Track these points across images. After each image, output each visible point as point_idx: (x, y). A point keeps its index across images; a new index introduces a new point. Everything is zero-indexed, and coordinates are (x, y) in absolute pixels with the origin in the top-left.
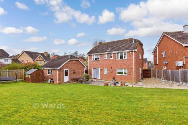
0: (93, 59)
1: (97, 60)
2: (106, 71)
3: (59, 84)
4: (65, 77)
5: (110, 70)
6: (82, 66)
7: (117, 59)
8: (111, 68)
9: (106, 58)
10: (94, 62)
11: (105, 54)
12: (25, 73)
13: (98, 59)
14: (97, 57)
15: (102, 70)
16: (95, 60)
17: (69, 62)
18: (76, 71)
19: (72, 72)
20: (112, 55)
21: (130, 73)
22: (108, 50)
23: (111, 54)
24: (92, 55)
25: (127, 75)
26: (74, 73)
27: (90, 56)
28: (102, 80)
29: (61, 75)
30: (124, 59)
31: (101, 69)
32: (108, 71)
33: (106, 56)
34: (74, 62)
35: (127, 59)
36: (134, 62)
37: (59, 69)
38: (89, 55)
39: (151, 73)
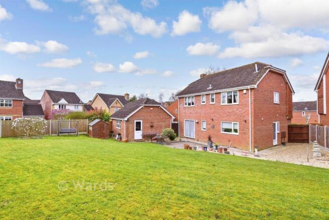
0: (186, 104)
1: (191, 106)
2: (204, 125)
3: (127, 141)
4: (135, 132)
5: (210, 124)
6: (167, 117)
7: (222, 104)
8: (213, 120)
9: (204, 102)
10: (187, 109)
11: (203, 95)
12: (89, 123)
13: (193, 104)
14: (190, 101)
15: (198, 123)
16: (187, 106)
17: (143, 110)
18: (155, 124)
19: (148, 125)
20: (214, 97)
21: (244, 131)
22: (208, 89)
23: (212, 94)
24: (183, 98)
25: (237, 134)
26: (152, 127)
27: (181, 99)
28: (198, 140)
29: (130, 129)
30: (233, 103)
31: (197, 121)
32: (207, 125)
33: (204, 99)
34: (152, 109)
35: (237, 103)
36: (250, 109)
37: (126, 119)
38: (179, 98)
39: (308, 133)
